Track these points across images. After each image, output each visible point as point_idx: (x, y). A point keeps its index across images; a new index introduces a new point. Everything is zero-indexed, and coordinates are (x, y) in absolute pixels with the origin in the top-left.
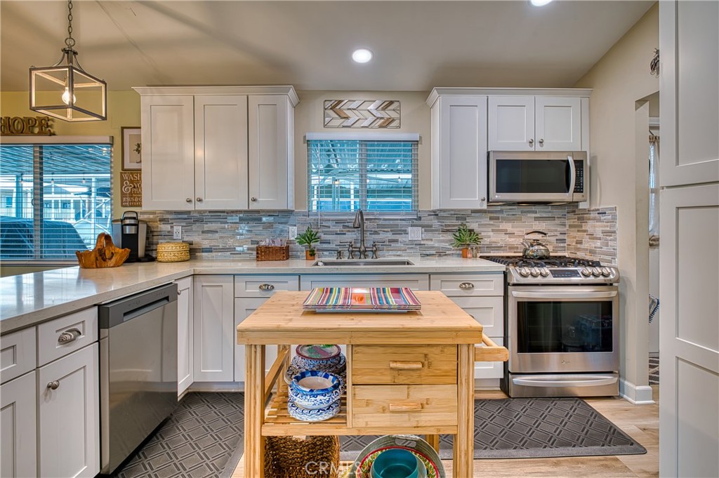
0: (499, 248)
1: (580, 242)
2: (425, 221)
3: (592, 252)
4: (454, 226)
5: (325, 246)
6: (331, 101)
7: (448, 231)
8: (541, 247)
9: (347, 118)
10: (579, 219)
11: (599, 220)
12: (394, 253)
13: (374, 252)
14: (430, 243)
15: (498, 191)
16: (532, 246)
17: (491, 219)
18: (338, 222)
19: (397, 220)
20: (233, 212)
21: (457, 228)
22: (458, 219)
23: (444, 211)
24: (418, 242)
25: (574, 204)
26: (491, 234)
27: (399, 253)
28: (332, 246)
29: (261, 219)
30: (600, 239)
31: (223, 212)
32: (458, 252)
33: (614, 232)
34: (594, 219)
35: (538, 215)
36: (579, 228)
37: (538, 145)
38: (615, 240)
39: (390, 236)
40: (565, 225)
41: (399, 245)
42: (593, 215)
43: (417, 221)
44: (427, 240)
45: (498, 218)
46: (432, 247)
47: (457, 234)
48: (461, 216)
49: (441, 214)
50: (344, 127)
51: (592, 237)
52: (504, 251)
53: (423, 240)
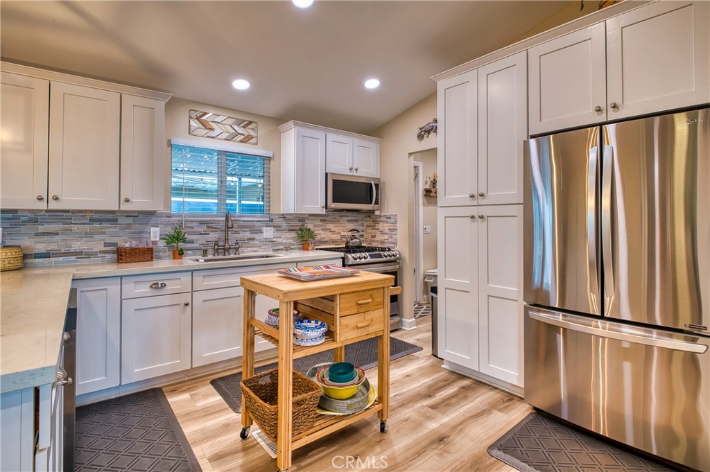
0: (326, 242)
1: (374, 237)
2: (276, 223)
3: (382, 242)
4: (297, 226)
5: (189, 245)
6: (197, 111)
7: (293, 230)
8: (357, 240)
9: (212, 129)
10: (373, 221)
11: (387, 222)
12: (252, 249)
13: (237, 249)
14: (279, 240)
15: (334, 202)
16: (352, 240)
17: (321, 221)
18: (202, 223)
19: (254, 221)
20: (80, 211)
21: (298, 228)
22: (299, 221)
23: (290, 214)
24: (270, 240)
25: (372, 212)
26: (321, 232)
27: (255, 249)
28: (196, 245)
29: (116, 220)
30: (387, 234)
31: (67, 211)
32: (299, 246)
33: (396, 230)
34: (383, 221)
35: (348, 218)
36: (373, 227)
37: (354, 171)
38: (396, 234)
39: (248, 235)
40: (363, 225)
41: (256, 242)
42: (382, 219)
43: (270, 222)
44: (277, 237)
45: (325, 220)
46: (281, 243)
47: (300, 232)
48: (302, 218)
49: (288, 217)
50: (208, 137)
51: (382, 233)
52: (329, 244)
53: (274, 237)
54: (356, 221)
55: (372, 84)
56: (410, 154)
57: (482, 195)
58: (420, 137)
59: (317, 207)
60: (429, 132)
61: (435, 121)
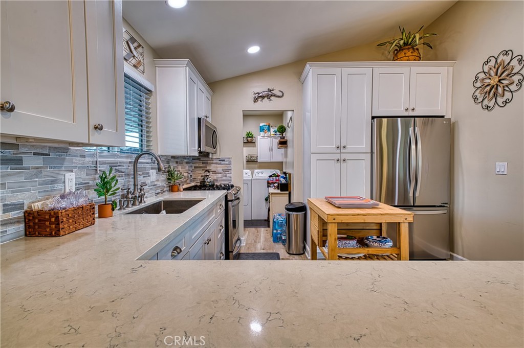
7: (165, 172)
10: (203, 163)
11: (220, 164)
13: (142, 196)
14: (159, 183)
16: (207, 179)
19: (145, 163)
21: (167, 170)
22: (167, 162)
24: (154, 183)
30: (221, 173)
33: (231, 170)
34: (216, 163)
38: (231, 173)
39: (142, 179)
40: (191, 167)
41: (147, 187)
42: (214, 161)
43: (154, 164)
44: (157, 180)
46: (160, 188)
47: (168, 175)
51: (215, 172)
55: (254, 50)
56: (243, 111)
58: (256, 100)
59: (195, 150)
60: (263, 97)
61: (270, 90)
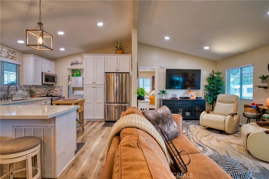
1: (53, 93)
2: (22, 88)
3: (56, 94)
7: (27, 91)
9: (2, 53)
10: (52, 88)
11: (58, 88)
13: (12, 97)
15: (45, 81)
16: (49, 93)
17: (36, 87)
21: (29, 90)
22: (29, 87)
24: (21, 94)
25: (53, 85)
26: (36, 91)
27: (16, 97)
30: (59, 92)
32: (30, 96)
33: (62, 90)
34: (57, 88)
35: (44, 87)
36: (53, 90)
37: (49, 72)
38: (62, 92)
39: (14, 92)
41: (16, 95)
42: (56, 87)
45: (37, 87)
46: (24, 95)
48: (30, 87)
49: (26, 86)
51: (56, 91)
52: (38, 95)
53: (22, 93)
54: (46, 88)
55: (62, 49)
56: (67, 69)
57: (95, 83)
58: (72, 65)
59: (39, 83)
60: (75, 64)
61: (77, 62)
